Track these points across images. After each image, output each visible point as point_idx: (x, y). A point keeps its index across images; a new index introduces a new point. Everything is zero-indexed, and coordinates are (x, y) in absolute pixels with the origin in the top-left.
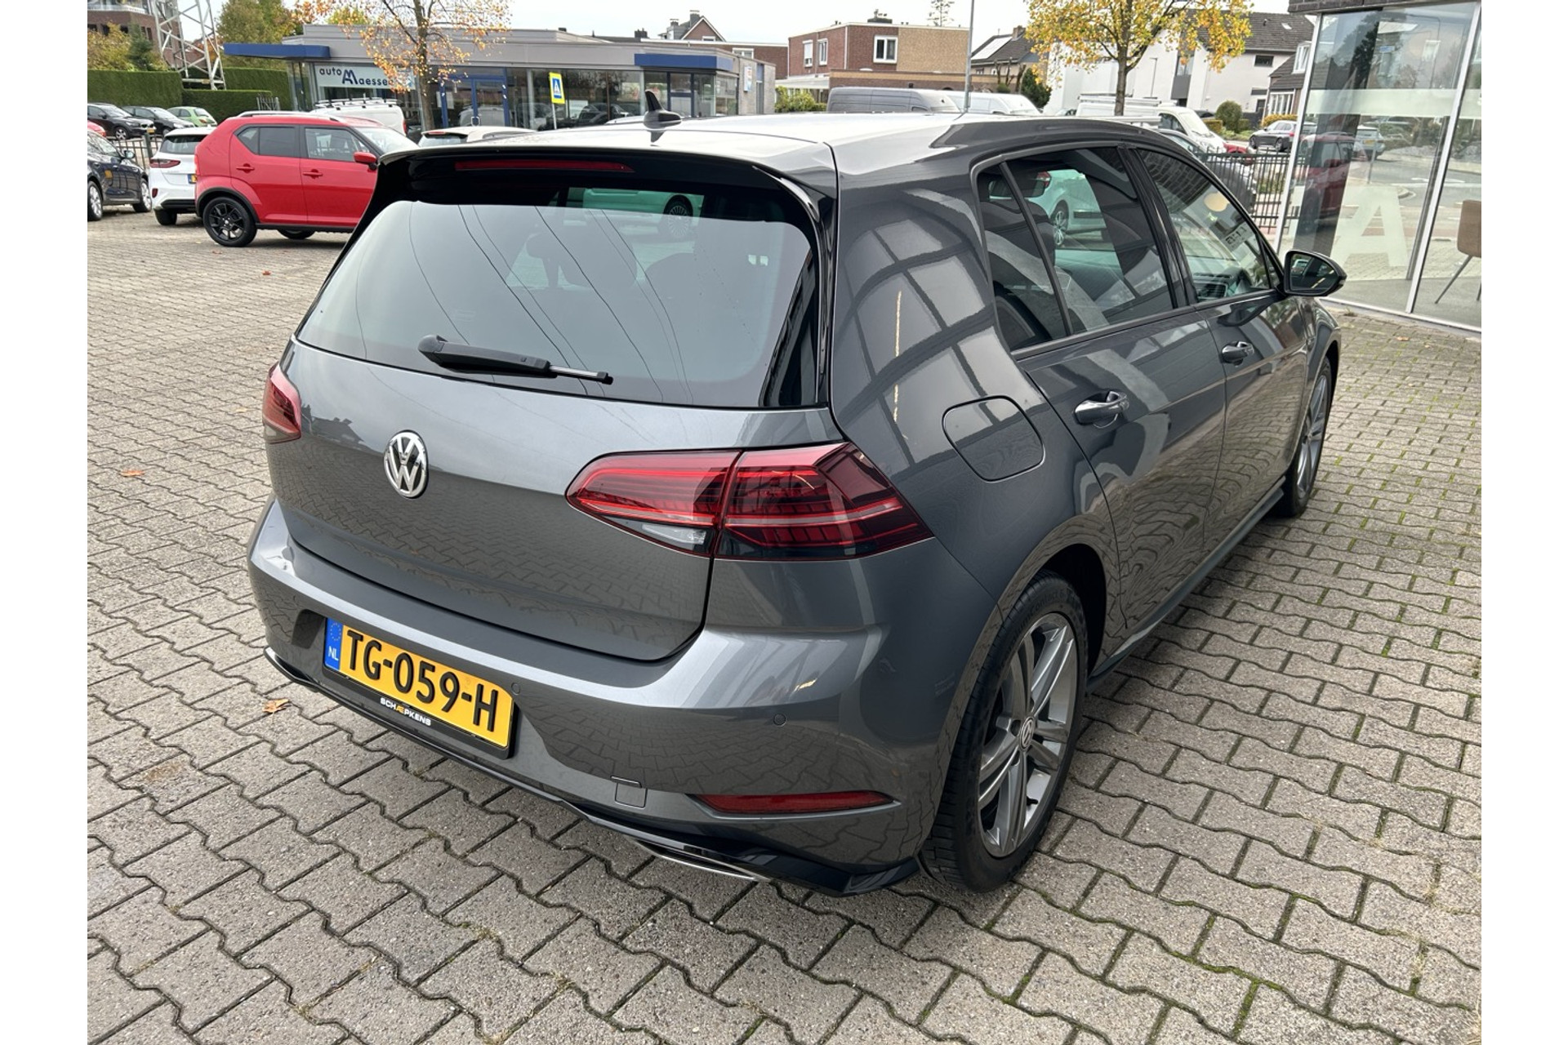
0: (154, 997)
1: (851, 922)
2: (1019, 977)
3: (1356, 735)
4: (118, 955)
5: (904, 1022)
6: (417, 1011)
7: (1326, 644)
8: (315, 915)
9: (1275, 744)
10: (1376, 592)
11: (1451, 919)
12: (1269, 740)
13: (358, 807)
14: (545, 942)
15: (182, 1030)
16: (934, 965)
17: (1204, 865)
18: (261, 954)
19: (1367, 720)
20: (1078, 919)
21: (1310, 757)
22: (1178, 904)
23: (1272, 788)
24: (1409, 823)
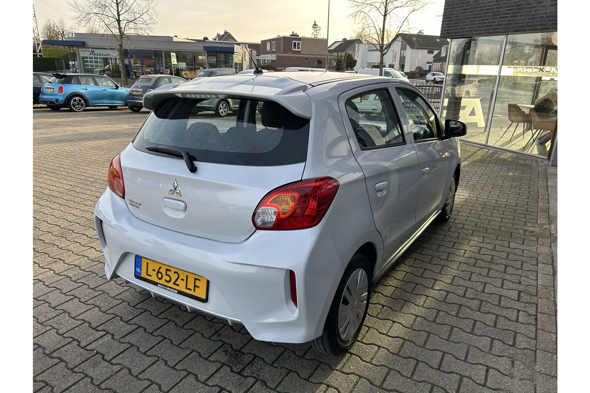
3: (480, 309)
7: (466, 272)
9: (452, 313)
11: (519, 383)
12: (449, 312)
17: (428, 365)
19: (484, 302)
20: (383, 390)
21: (464, 318)
22: (420, 382)
23: (451, 331)
24: (501, 344)
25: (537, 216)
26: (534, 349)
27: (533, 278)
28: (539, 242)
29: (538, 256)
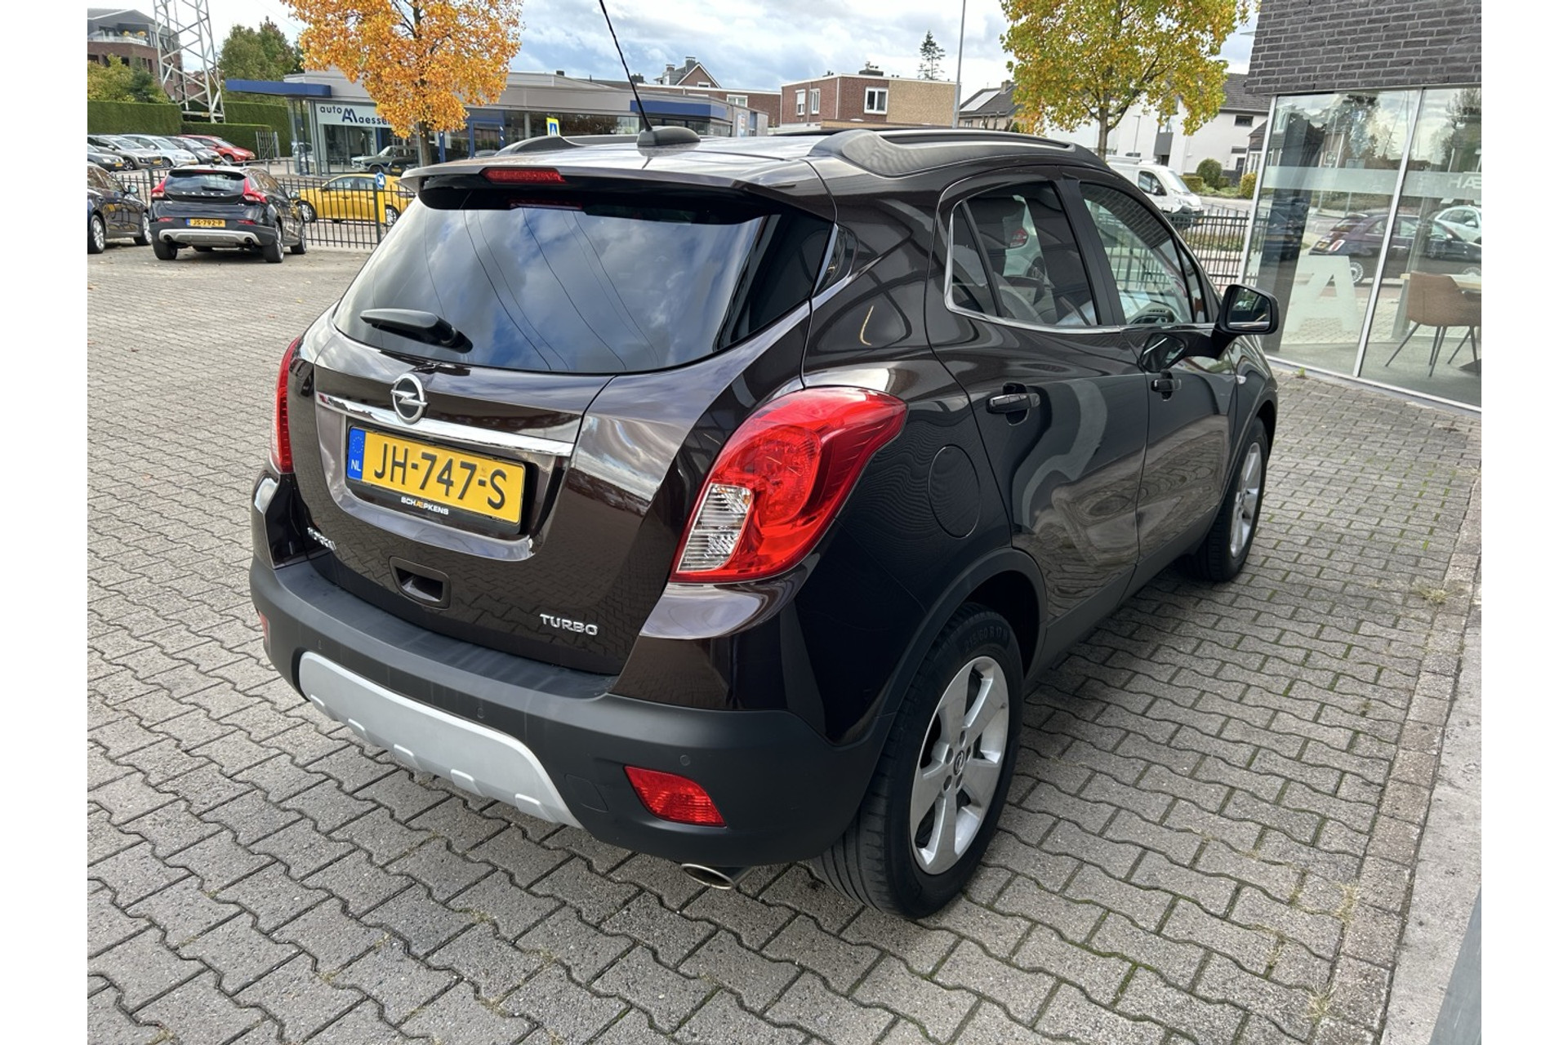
0: (197, 966)
1: (797, 913)
2: (937, 959)
3: (1250, 764)
4: (165, 932)
5: (835, 992)
6: (424, 979)
7: (1236, 684)
8: (335, 901)
9: (1179, 770)
10: (1287, 639)
11: (1308, 918)
12: (1174, 767)
13: (369, 812)
14: (535, 925)
15: (223, 992)
16: (866, 947)
17: (1104, 871)
18: (289, 932)
19: (1263, 751)
21: (1207, 782)
22: (1078, 902)
23: (1171, 806)
24: (1284, 838)
25: (1448, 563)
26: (1360, 853)
27: (1399, 705)
28: (1437, 624)
29: (1424, 658)
